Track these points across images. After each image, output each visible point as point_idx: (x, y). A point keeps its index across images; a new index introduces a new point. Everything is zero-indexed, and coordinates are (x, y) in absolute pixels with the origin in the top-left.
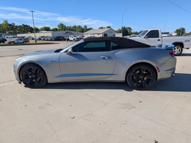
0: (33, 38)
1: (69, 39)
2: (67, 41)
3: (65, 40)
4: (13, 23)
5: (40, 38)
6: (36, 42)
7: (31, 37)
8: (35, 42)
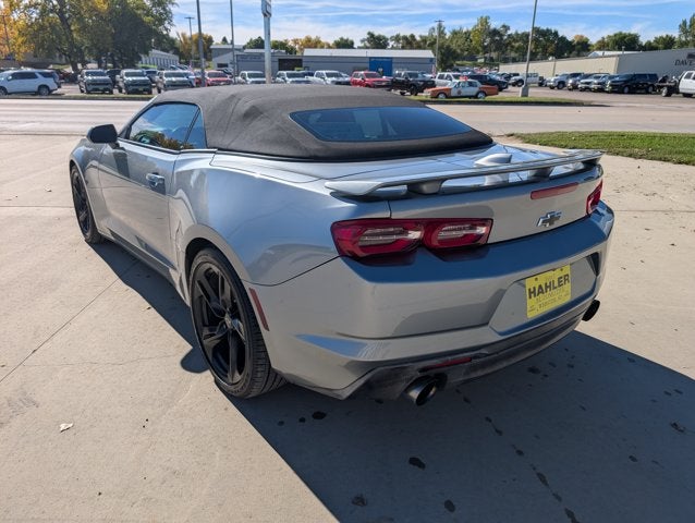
0: (541, 78)
1: (677, 84)
2: (668, 95)
3: (660, 93)
4: (504, 26)
5: (564, 79)
6: (525, 94)
7: (536, 75)
8: (523, 96)
